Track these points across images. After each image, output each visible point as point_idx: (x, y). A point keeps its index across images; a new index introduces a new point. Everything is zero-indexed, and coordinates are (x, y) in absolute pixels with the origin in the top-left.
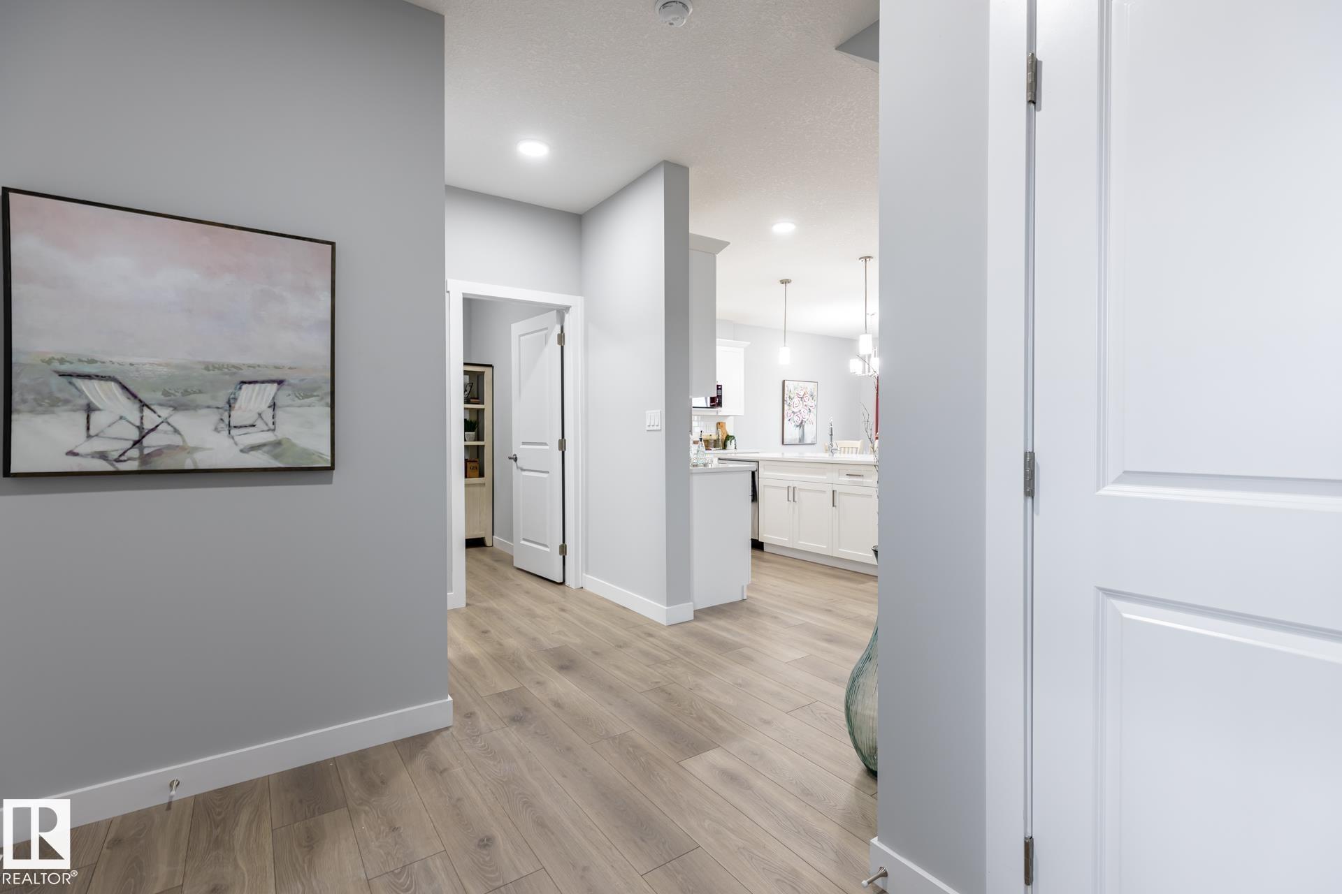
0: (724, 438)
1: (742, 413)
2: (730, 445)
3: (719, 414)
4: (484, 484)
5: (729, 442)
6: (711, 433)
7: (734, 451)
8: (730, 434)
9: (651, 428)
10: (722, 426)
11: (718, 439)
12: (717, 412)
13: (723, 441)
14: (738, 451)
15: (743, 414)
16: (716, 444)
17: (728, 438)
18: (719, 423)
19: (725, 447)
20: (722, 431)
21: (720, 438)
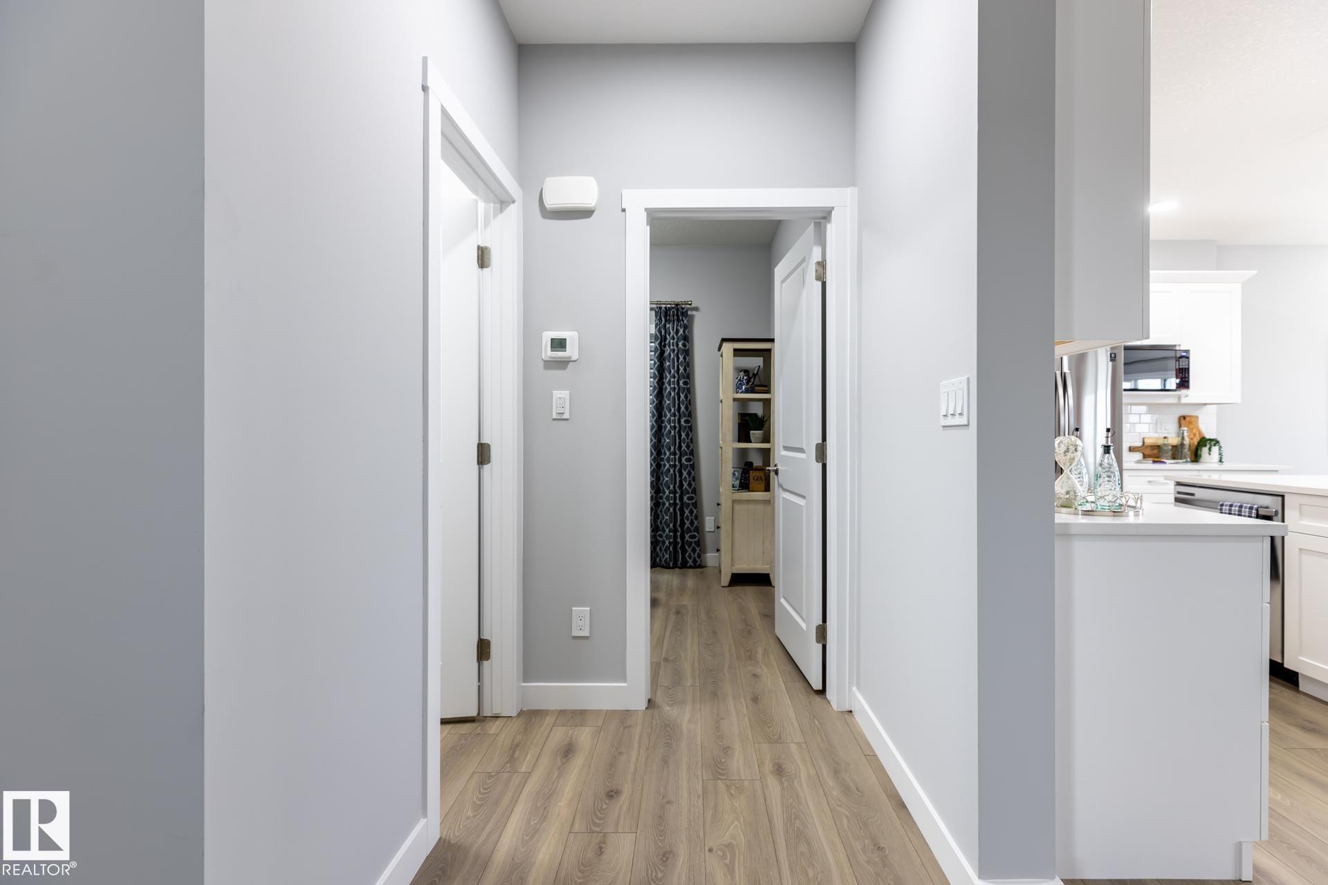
0: (1196, 441)
1: (1236, 398)
2: (1210, 458)
3: (1184, 401)
4: (770, 501)
5: (1205, 450)
6: (1169, 434)
7: (1217, 466)
8: (1208, 437)
9: (950, 421)
10: (1190, 423)
11: (1182, 445)
12: (1179, 398)
13: (1193, 448)
14: (1225, 466)
15: (1239, 401)
16: (1176, 452)
17: (1203, 442)
18: (1184, 418)
19: (1196, 457)
20: (1190, 430)
21: (1187, 441)
